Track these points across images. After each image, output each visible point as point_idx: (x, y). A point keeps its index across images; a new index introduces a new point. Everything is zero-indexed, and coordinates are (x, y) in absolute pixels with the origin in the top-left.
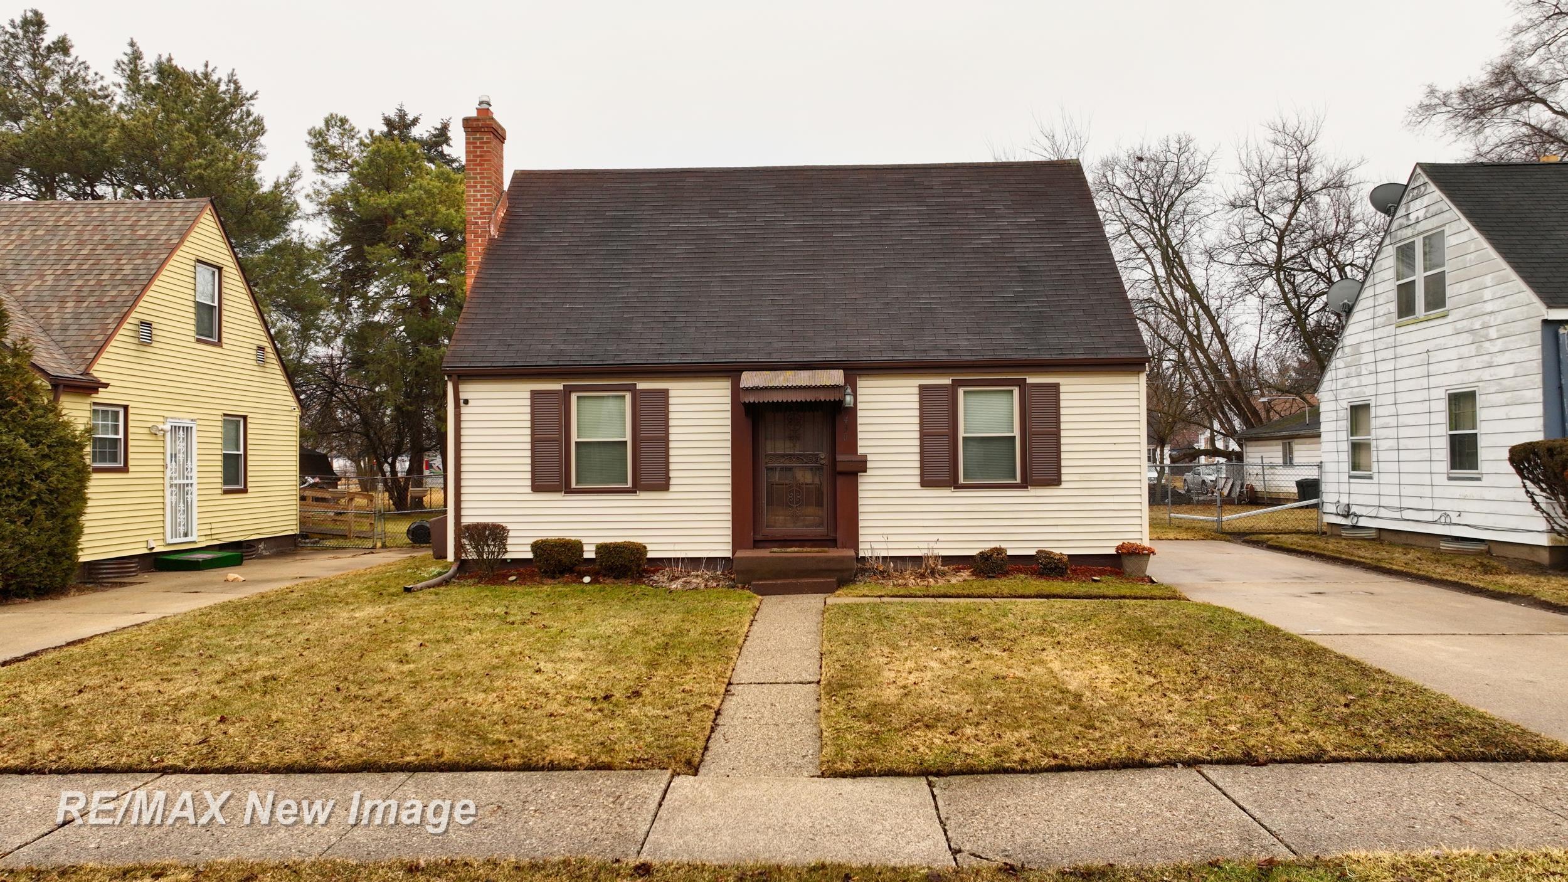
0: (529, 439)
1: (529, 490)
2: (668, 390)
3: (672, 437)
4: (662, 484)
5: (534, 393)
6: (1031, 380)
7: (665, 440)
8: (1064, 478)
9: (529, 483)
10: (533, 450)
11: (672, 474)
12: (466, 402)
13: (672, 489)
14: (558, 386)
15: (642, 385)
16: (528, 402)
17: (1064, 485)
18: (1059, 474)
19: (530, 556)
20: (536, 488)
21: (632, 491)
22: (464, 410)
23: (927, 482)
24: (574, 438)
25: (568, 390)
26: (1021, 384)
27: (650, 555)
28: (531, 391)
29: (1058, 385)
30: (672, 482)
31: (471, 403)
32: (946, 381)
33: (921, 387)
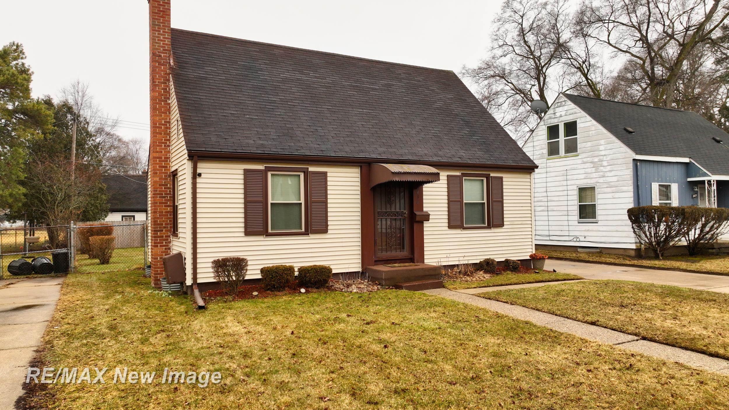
0: (242, 201)
1: (243, 234)
2: (327, 172)
3: (329, 201)
4: (324, 230)
5: (246, 171)
6: (492, 175)
7: (326, 203)
8: (505, 223)
9: (243, 230)
10: (246, 208)
11: (329, 223)
12: (200, 175)
13: (329, 232)
14: (260, 167)
15: (312, 169)
16: (242, 177)
17: (505, 227)
18: (503, 221)
19: (259, 277)
20: (248, 233)
21: (306, 233)
22: (199, 180)
23: (451, 226)
24: (270, 201)
25: (268, 169)
26: (488, 177)
27: (334, 271)
28: (244, 170)
29: (502, 177)
30: (329, 228)
31: (203, 175)
32: (458, 173)
33: (448, 176)
